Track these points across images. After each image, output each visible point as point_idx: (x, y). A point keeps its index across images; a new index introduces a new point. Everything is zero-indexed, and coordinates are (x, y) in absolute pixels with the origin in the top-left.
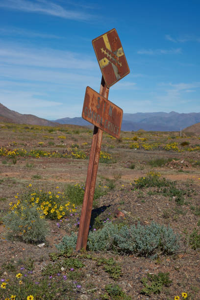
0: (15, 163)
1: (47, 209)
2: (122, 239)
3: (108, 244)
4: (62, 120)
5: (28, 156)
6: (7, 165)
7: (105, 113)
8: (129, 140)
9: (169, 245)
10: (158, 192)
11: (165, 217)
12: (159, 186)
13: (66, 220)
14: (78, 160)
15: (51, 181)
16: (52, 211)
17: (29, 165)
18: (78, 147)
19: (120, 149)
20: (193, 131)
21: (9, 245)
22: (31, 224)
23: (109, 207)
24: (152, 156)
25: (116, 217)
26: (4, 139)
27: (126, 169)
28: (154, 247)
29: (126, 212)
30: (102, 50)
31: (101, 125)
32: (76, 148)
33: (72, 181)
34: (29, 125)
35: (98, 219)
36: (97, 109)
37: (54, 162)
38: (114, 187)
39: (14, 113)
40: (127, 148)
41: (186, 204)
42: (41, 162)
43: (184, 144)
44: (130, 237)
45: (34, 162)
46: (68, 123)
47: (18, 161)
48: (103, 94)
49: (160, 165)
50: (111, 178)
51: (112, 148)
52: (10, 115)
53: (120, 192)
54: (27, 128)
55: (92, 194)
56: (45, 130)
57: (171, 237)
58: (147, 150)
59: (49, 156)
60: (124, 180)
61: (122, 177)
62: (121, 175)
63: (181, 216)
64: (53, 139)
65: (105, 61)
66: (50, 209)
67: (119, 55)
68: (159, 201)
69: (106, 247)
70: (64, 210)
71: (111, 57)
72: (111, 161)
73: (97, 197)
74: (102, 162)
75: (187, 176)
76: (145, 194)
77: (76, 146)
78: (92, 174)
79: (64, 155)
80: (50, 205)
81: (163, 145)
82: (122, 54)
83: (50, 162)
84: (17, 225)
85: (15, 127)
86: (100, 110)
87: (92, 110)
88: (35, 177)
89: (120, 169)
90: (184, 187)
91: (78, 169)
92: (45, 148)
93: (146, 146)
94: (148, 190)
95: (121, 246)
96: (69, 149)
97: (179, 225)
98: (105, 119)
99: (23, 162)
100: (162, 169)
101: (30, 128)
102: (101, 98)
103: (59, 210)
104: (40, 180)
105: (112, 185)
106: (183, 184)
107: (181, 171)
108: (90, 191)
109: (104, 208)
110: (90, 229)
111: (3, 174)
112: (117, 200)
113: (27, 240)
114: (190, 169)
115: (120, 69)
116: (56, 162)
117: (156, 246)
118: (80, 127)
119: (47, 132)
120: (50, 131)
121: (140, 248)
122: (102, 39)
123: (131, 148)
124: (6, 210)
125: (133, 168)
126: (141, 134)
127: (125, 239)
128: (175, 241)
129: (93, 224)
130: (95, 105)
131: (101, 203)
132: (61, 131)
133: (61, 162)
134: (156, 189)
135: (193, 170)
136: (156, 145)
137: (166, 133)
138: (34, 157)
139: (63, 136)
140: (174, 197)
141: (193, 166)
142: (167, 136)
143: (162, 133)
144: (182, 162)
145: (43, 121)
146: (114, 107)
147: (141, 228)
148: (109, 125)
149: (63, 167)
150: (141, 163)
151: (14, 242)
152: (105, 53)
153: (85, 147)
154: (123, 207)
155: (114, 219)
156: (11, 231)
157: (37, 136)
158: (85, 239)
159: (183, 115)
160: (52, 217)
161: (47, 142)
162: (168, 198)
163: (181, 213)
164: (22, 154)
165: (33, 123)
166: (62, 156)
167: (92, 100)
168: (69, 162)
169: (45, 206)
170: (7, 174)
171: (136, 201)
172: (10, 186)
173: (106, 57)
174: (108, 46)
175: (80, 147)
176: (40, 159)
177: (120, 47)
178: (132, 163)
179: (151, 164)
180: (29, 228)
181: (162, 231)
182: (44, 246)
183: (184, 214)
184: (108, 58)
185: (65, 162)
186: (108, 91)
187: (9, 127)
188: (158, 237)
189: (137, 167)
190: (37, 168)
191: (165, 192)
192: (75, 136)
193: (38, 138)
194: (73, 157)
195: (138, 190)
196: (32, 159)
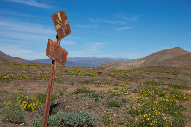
0: (8, 82)
1: (26, 106)
2: (67, 119)
3: (59, 122)
4: (35, 60)
5: (16, 79)
6: (4, 83)
7: (58, 53)
8: (71, 71)
9: (91, 122)
10: (86, 96)
11: (89, 108)
12: (86, 93)
13: (36, 111)
14: (44, 81)
15: (28, 91)
16: (29, 106)
17: (17, 83)
18: (44, 74)
19: (67, 75)
20: (104, 67)
21: (4, 125)
22: (17, 113)
23: (60, 104)
24: (83, 79)
25: (64, 109)
26: (2, 70)
27: (70, 85)
28: (84, 123)
29: (69, 106)
30: (57, 20)
31: (56, 59)
32: (43, 75)
33: (40, 91)
34: (17, 62)
35: (54, 110)
36: (54, 51)
37: (30, 82)
38: (63, 94)
39: (8, 56)
40: (70, 75)
41: (100, 102)
42: (23, 82)
43: (100, 73)
44: (71, 118)
45: (19, 82)
46: (39, 62)
47: (10, 82)
48: (57, 43)
49: (87, 84)
50: (61, 90)
51: (62, 75)
52: (6, 57)
53: (66, 96)
54: (16, 64)
55: (51, 96)
56: (26, 66)
57: (92, 117)
58: (81, 76)
59: (27, 78)
60: (68, 91)
61: (67, 89)
62: (67, 88)
63: (97, 107)
64: (30, 70)
65: (58, 26)
66: (28, 105)
67: (66, 24)
68: (86, 100)
69: (58, 124)
70: (36, 105)
71: (61, 24)
72: (62, 82)
73: (54, 99)
74: (57, 82)
75: (101, 88)
76: (79, 97)
77: (43, 74)
78: (51, 85)
79: (36, 78)
80: (27, 103)
81: (89, 73)
82: (68, 23)
83: (28, 82)
84: (8, 114)
85: (9, 64)
86: (55, 51)
87: (51, 51)
88: (19, 90)
89: (66, 85)
90: (99, 93)
91: (44, 85)
92: (26, 75)
93: (80, 74)
94: (80, 95)
95: (66, 123)
96: (39, 75)
97: (96, 112)
98: (58, 56)
99: (13, 82)
100: (88, 85)
101: (17, 64)
102: (56, 45)
103: (33, 106)
104: (22, 91)
105: (62, 93)
106: (99, 92)
107: (98, 86)
108: (49, 94)
109: (57, 105)
110: (49, 115)
111: (1, 88)
112: (65, 100)
113: (14, 122)
114: (103, 85)
115: (66, 30)
116: (31, 82)
117: (84, 122)
118: (45, 64)
119: (27, 66)
120: (29, 66)
121: (76, 124)
122: (57, 15)
123: (72, 75)
124: (3, 107)
125: (73, 85)
126: (77, 68)
127: (68, 119)
128: (94, 120)
129: (51, 112)
130: (53, 48)
131: (55, 102)
132: (35, 66)
133: (34, 82)
134: (85, 94)
135: (104, 86)
136: (85, 73)
137: (90, 68)
138: (19, 79)
139: (36, 68)
140: (94, 98)
141: (104, 84)
142: (91, 69)
143: (88, 67)
144: (98, 82)
145: (25, 61)
146: (63, 50)
147: (77, 113)
148: (60, 59)
149: (36, 84)
150: (77, 82)
151: (7, 123)
152: (59, 22)
153: (48, 74)
154: (68, 104)
155: (63, 110)
156: (5, 117)
157: (21, 69)
158: (47, 120)
159: (99, 58)
160: (28, 110)
161: (27, 71)
162: (91, 99)
163: (98, 106)
164: (12, 78)
165: (19, 61)
166: (35, 79)
167: (51, 46)
168: (39, 82)
169: (24, 104)
170: (3, 88)
171: (74, 101)
172: (5, 94)
173: (59, 24)
174: (60, 18)
175: (45, 74)
176: (23, 81)
177: (66, 20)
178: (72, 82)
179: (83, 83)
180: (15, 115)
181: (88, 114)
182: (24, 125)
183: (99, 107)
184: (60, 25)
185: (37, 82)
186: (60, 41)
187: (5, 64)
188: (86, 118)
189: (76, 84)
190: (21, 85)
191: (89, 96)
192: (43, 69)
193: (22, 69)
194: (41, 79)
195: (76, 95)
196: (18, 80)
